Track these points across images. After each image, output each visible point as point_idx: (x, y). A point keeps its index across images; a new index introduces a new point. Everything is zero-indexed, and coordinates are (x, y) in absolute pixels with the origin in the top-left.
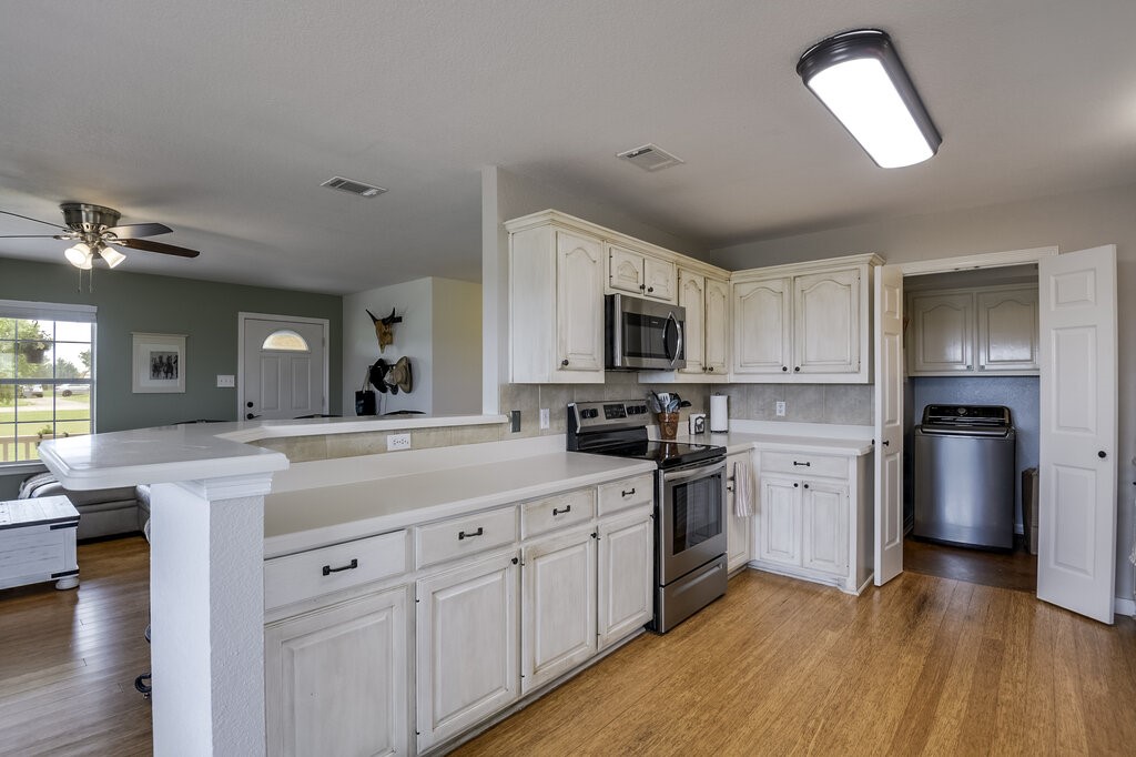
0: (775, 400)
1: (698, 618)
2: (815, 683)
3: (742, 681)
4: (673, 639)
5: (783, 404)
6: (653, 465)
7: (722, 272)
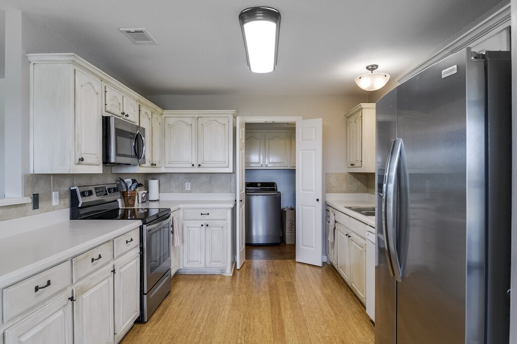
0: (185, 182)
1: (161, 308)
2: (232, 321)
3: (199, 333)
4: (153, 323)
5: (189, 183)
6: (139, 223)
7: (159, 110)
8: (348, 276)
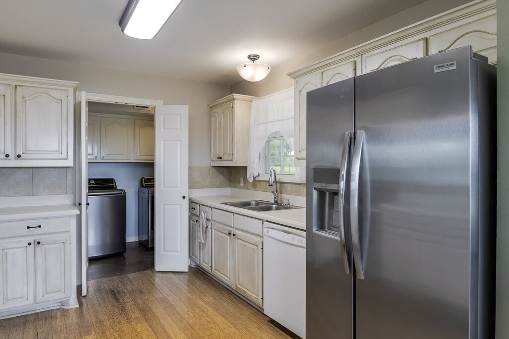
8: (230, 278)
